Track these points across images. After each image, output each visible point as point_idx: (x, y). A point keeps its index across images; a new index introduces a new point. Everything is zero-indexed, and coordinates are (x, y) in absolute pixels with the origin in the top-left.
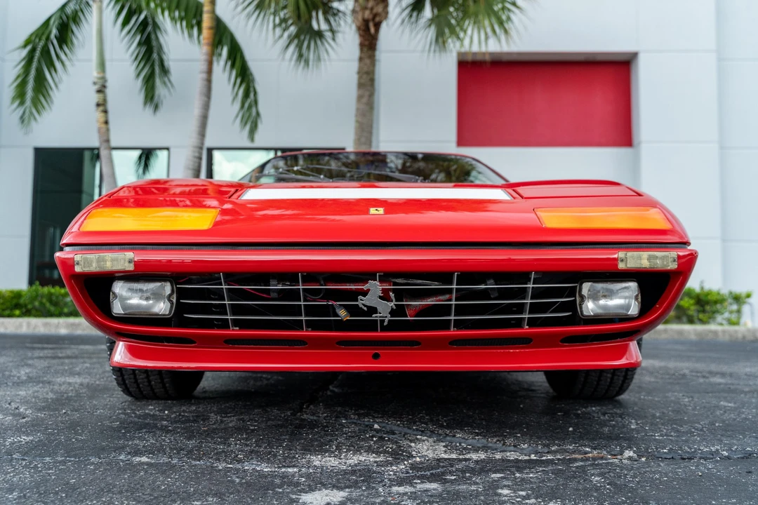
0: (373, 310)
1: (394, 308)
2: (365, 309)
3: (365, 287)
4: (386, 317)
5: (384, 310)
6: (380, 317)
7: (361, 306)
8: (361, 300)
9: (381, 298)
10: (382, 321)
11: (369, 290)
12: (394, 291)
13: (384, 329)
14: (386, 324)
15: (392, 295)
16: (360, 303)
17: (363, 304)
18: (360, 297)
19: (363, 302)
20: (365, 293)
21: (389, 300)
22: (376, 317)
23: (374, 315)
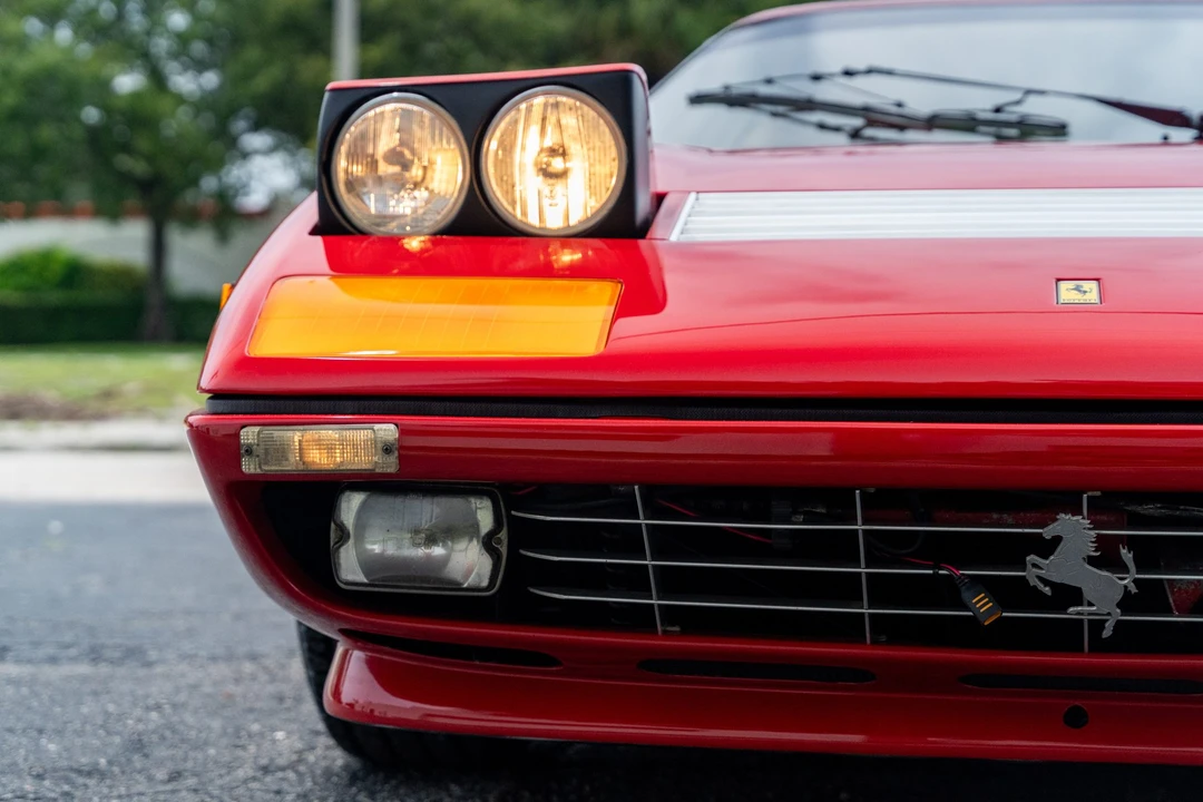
0: (1069, 595)
1: (1133, 589)
2: (1047, 590)
3: (1048, 532)
4: (1109, 614)
5: (1103, 595)
6: (1089, 614)
7: (1034, 582)
8: (1035, 565)
10: (1098, 625)
11: (1057, 540)
12: (1131, 542)
13: (1099, 646)
14: (1107, 633)
15: (1126, 555)
16: (1031, 575)
17: (1041, 579)
18: (1032, 558)
19: (1039, 571)
20: (1048, 547)
21: (1118, 566)
22: (1078, 613)
23: (1071, 609)
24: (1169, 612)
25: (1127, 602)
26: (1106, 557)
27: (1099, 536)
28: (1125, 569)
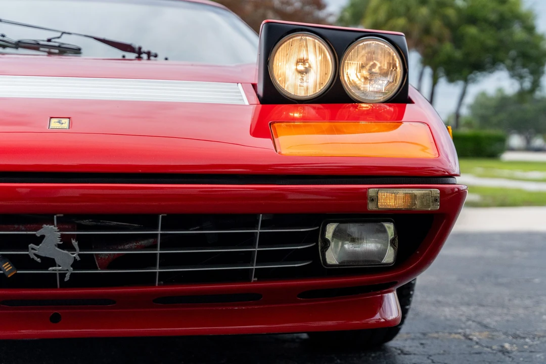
0: (49, 262)
1: (78, 258)
2: (39, 260)
3: (38, 234)
4: (67, 270)
5: (65, 261)
6: (59, 270)
7: (32, 256)
8: (33, 249)
9: (59, 246)
10: (63, 276)
11: (43, 237)
12: (78, 237)
13: (64, 285)
14: (67, 279)
15: (75, 243)
16: (31, 253)
17: (35, 255)
18: (31, 245)
19: (35, 251)
20: (38, 240)
21: (71, 248)
22: (53, 270)
23: (50, 268)
24: (97, 269)
25: (76, 265)
26: (65, 244)
27: (62, 235)
28: (75, 250)
